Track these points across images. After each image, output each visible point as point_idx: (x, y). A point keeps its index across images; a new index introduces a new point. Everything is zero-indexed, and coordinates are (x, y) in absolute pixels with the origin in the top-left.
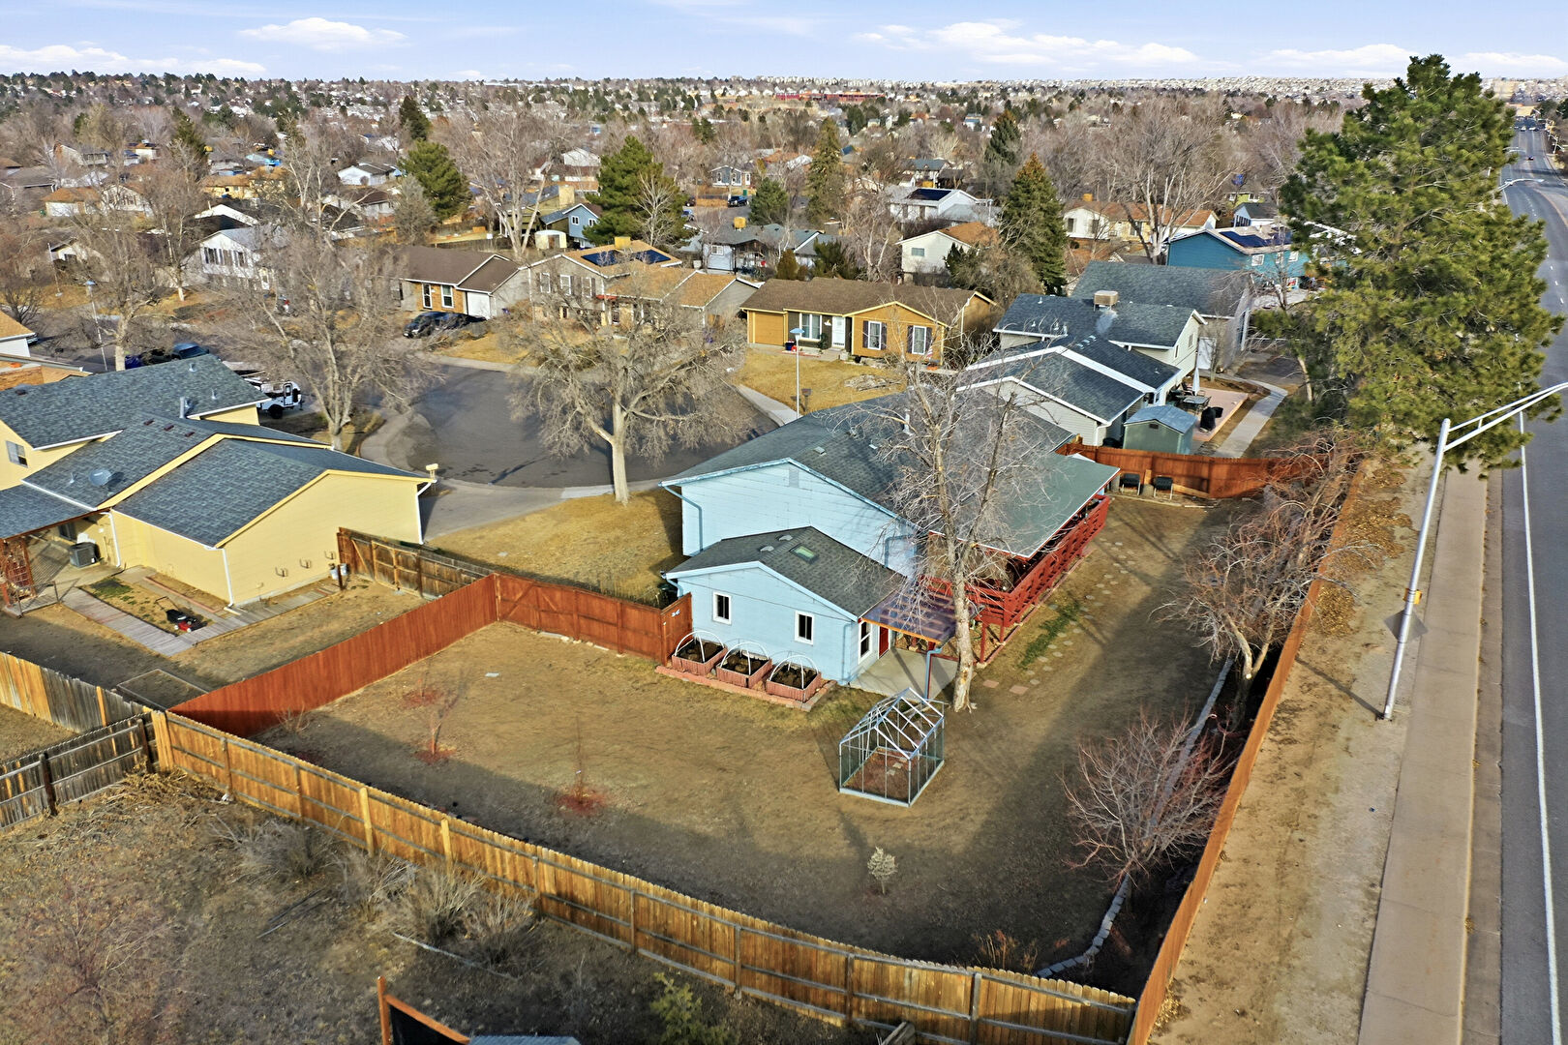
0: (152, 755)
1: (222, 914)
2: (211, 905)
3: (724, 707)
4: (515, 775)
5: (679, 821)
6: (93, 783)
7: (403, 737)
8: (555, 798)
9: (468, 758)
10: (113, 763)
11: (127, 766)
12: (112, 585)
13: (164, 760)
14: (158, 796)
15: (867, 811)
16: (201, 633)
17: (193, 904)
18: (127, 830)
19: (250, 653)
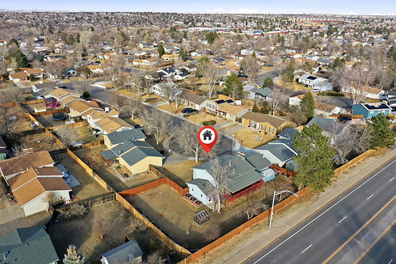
0: (115, 198)
1: (117, 220)
2: (117, 219)
3: (187, 205)
4: (156, 210)
5: (171, 221)
6: (108, 200)
7: (145, 201)
8: (158, 214)
9: (151, 206)
10: (111, 198)
11: (113, 199)
12: (119, 167)
13: (117, 199)
14: (115, 203)
15: (195, 225)
16: (128, 178)
17: (115, 218)
18: (111, 207)
19: (132, 183)
